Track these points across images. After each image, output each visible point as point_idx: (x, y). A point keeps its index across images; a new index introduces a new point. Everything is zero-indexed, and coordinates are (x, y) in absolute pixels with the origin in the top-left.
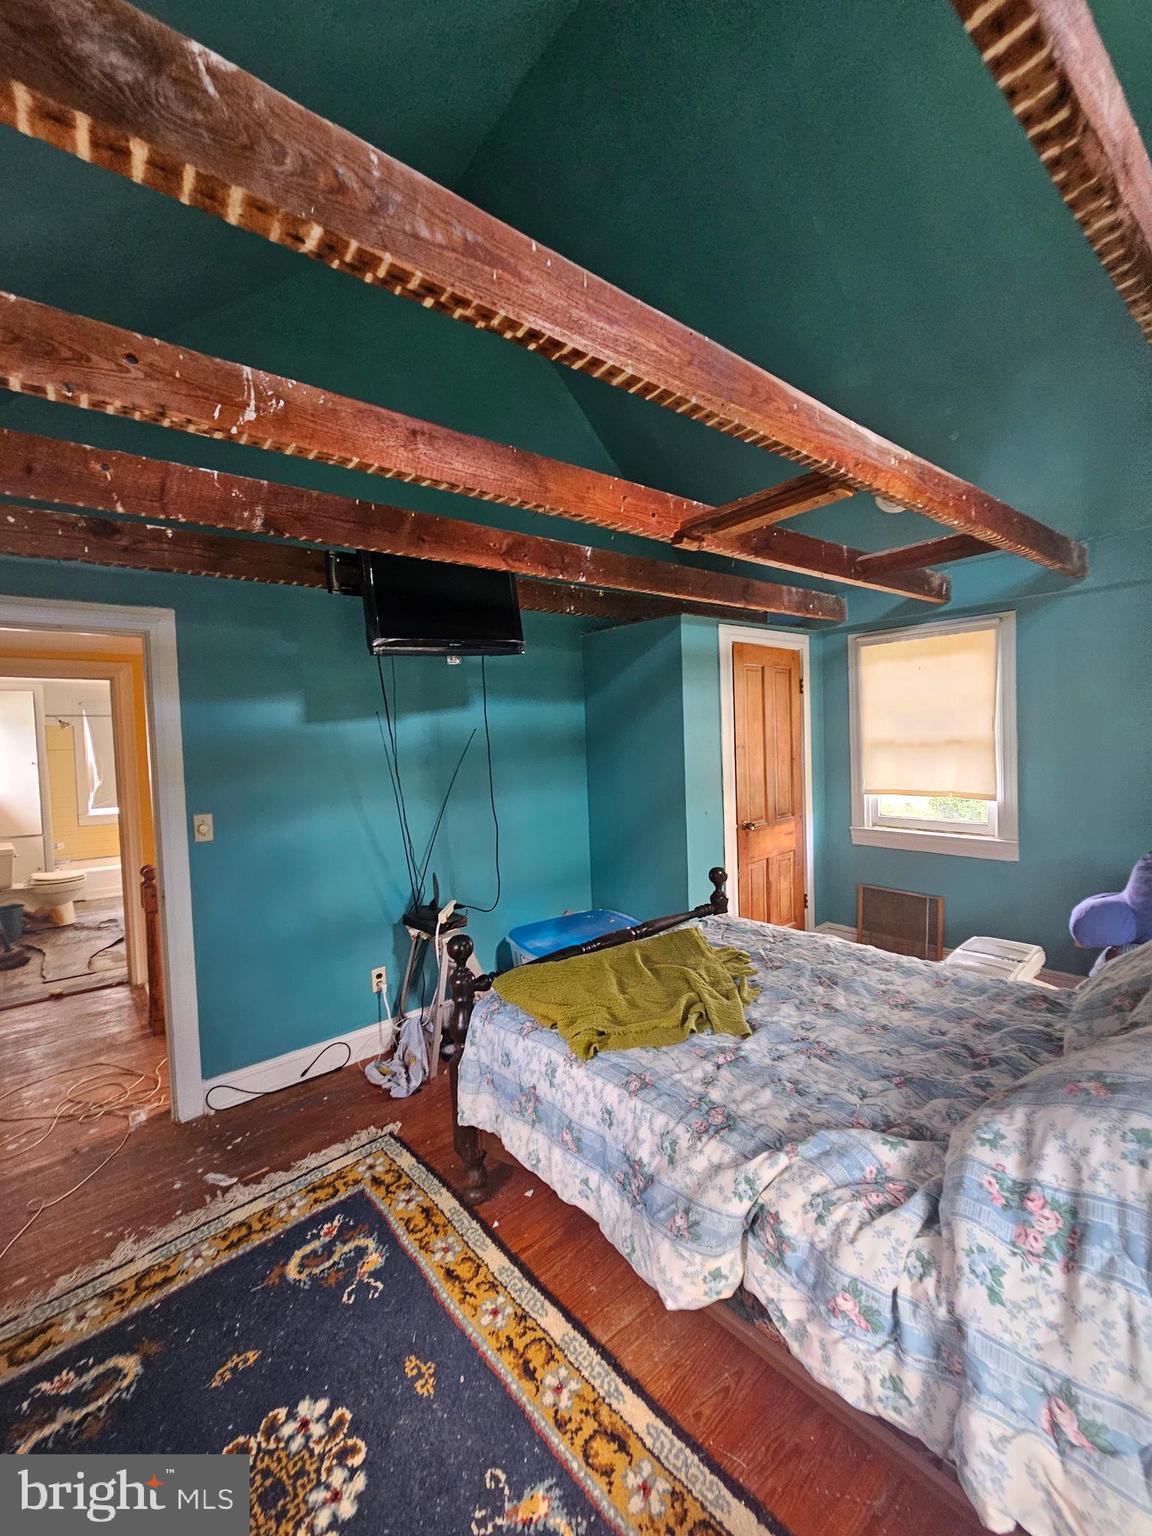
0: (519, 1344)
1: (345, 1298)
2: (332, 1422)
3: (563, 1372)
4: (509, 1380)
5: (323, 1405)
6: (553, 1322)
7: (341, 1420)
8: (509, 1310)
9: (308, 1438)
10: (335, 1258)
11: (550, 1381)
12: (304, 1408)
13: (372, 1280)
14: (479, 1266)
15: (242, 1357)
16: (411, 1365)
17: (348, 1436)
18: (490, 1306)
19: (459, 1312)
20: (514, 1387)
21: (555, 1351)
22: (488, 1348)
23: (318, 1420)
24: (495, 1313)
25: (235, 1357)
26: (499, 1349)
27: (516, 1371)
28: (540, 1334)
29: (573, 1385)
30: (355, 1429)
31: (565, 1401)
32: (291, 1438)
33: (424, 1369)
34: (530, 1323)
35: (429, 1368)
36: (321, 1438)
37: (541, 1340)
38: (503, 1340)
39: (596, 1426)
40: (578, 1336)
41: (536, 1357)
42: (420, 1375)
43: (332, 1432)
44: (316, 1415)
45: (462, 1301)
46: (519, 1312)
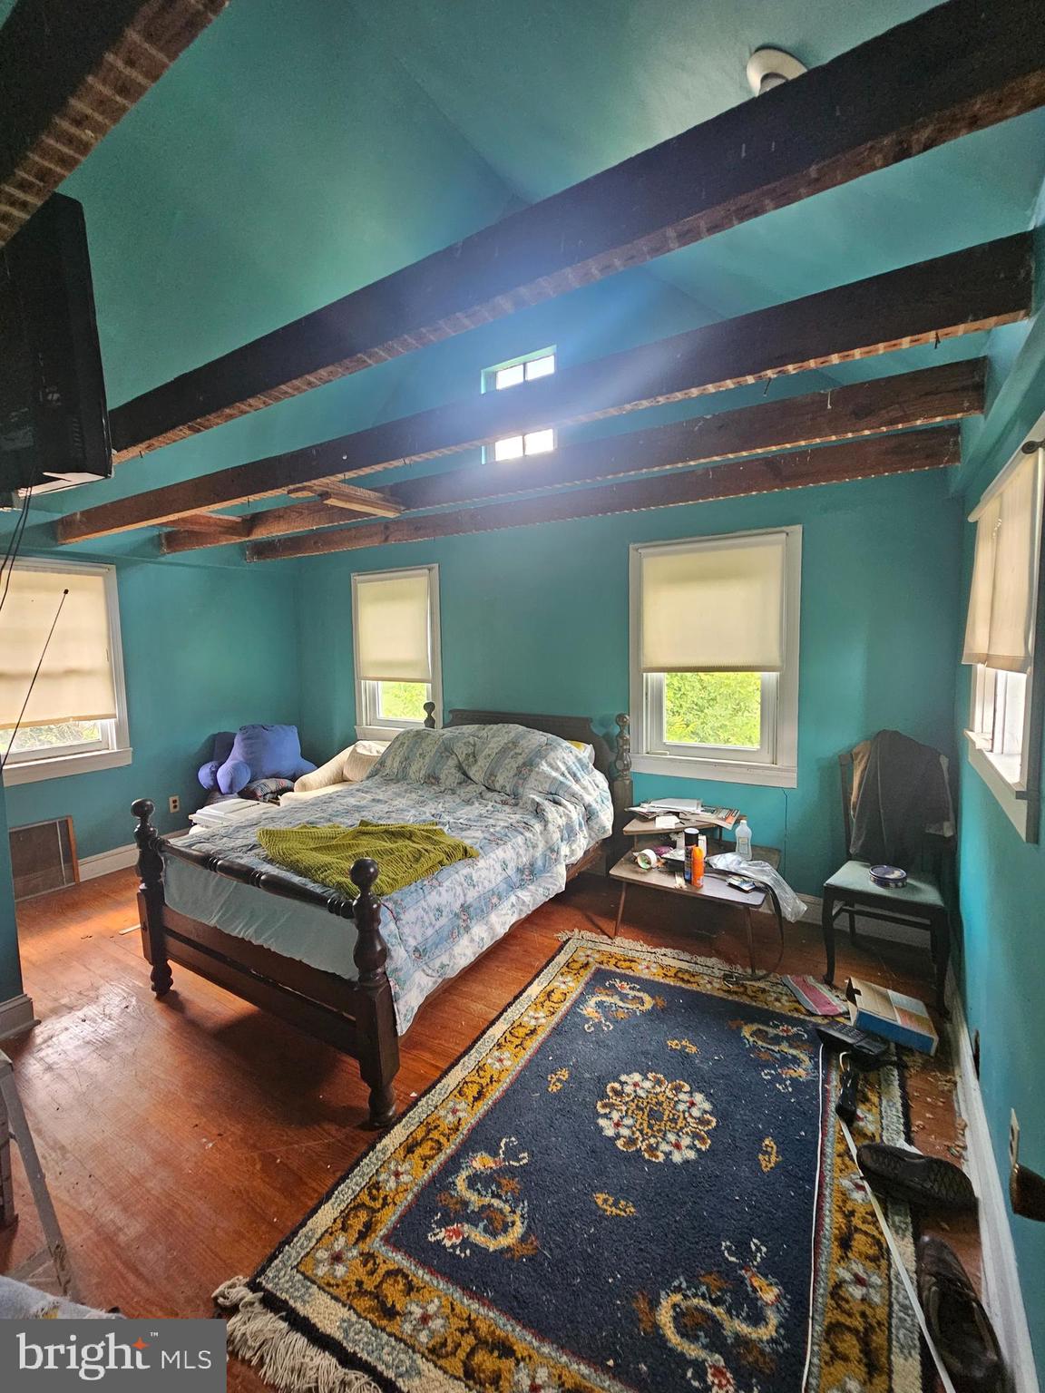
0: (517, 1042)
1: (525, 1161)
2: (607, 1111)
3: (526, 1019)
4: (540, 1039)
5: (602, 1122)
6: (497, 1031)
7: (604, 1106)
8: (497, 1053)
9: (622, 1118)
10: (487, 1200)
11: (533, 1022)
12: (610, 1132)
13: (501, 1152)
14: (466, 1083)
15: (605, 1207)
16: (553, 1089)
17: (609, 1097)
18: (497, 1065)
19: (507, 1080)
20: (543, 1036)
21: (515, 1025)
22: (525, 1055)
23: (611, 1119)
24: (500, 1060)
25: (608, 1213)
26: (524, 1049)
27: (534, 1037)
28: (508, 1034)
29: (531, 1013)
30: (603, 1096)
31: (541, 1014)
32: (628, 1127)
33: (553, 1081)
34: (502, 1040)
35: (552, 1078)
36: (618, 1110)
37: (511, 1033)
38: (517, 1049)
39: (547, 1002)
40: (503, 1017)
41: (521, 1032)
42: (558, 1080)
43: (612, 1106)
44: (608, 1122)
45: (498, 1081)
46: (496, 1047)
